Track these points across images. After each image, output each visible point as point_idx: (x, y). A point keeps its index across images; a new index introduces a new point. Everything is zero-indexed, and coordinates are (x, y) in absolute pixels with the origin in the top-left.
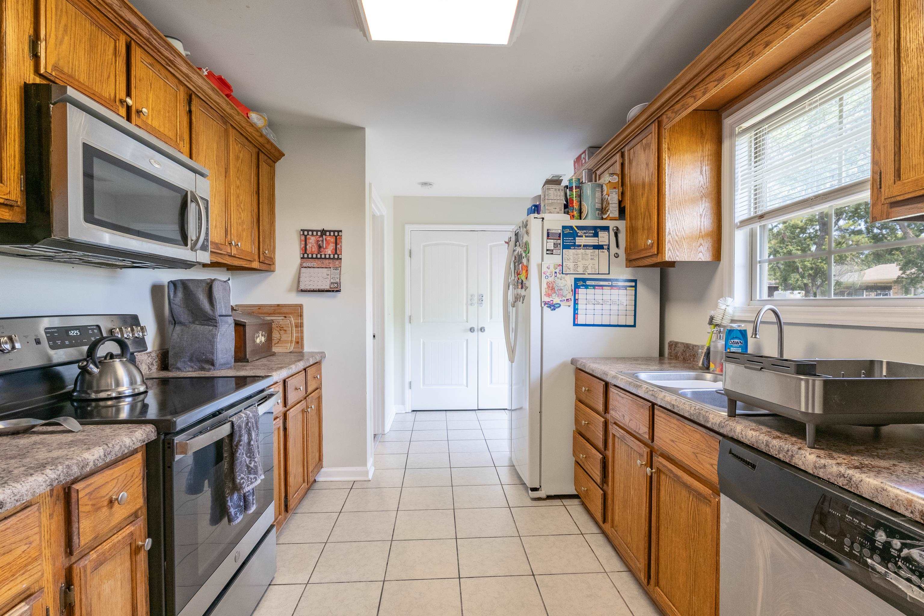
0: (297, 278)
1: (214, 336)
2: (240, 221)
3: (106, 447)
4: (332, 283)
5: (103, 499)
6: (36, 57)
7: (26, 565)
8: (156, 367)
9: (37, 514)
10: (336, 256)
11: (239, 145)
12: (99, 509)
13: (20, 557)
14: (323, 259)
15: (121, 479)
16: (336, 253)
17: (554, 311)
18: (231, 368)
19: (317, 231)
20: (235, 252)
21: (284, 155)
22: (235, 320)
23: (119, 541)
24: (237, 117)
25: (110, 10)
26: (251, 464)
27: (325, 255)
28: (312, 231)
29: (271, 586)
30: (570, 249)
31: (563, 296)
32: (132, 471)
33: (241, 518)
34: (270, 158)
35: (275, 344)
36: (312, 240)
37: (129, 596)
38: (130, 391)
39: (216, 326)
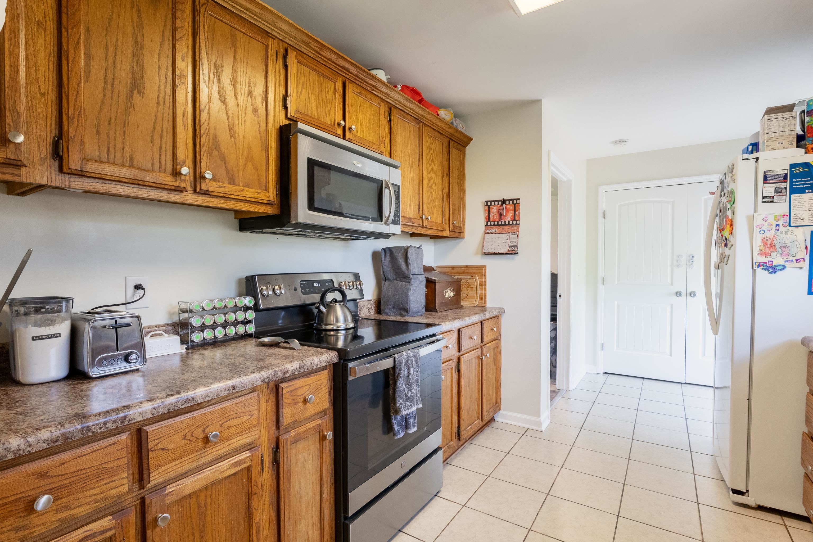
0: (482, 243)
1: (408, 290)
2: (431, 199)
3: (301, 362)
4: (510, 247)
5: (300, 397)
6: (286, 107)
7: (249, 428)
8: (374, 311)
9: (256, 398)
10: (515, 222)
11: (431, 139)
12: (297, 403)
13: (245, 422)
14: (503, 225)
15: (312, 386)
16: (515, 219)
17: (773, 275)
18: (421, 316)
19: (498, 201)
20: (427, 224)
21: (472, 139)
22: (426, 277)
23: (310, 428)
24: (428, 117)
25: (331, 63)
26: (408, 393)
27: (505, 222)
28: (495, 201)
29: (437, 497)
30: (805, 193)
31: (789, 255)
32: (321, 382)
33: (402, 434)
34: (461, 145)
35: (464, 299)
36: (494, 209)
37: (318, 468)
38: (344, 326)
39: (410, 283)
